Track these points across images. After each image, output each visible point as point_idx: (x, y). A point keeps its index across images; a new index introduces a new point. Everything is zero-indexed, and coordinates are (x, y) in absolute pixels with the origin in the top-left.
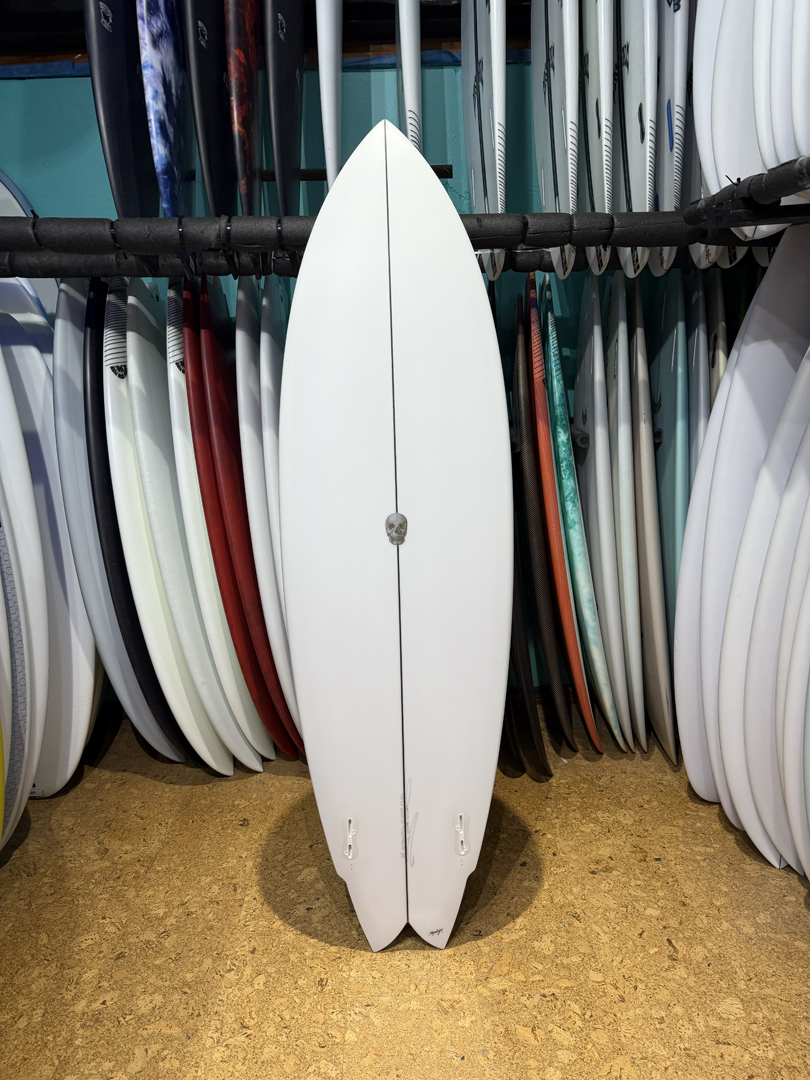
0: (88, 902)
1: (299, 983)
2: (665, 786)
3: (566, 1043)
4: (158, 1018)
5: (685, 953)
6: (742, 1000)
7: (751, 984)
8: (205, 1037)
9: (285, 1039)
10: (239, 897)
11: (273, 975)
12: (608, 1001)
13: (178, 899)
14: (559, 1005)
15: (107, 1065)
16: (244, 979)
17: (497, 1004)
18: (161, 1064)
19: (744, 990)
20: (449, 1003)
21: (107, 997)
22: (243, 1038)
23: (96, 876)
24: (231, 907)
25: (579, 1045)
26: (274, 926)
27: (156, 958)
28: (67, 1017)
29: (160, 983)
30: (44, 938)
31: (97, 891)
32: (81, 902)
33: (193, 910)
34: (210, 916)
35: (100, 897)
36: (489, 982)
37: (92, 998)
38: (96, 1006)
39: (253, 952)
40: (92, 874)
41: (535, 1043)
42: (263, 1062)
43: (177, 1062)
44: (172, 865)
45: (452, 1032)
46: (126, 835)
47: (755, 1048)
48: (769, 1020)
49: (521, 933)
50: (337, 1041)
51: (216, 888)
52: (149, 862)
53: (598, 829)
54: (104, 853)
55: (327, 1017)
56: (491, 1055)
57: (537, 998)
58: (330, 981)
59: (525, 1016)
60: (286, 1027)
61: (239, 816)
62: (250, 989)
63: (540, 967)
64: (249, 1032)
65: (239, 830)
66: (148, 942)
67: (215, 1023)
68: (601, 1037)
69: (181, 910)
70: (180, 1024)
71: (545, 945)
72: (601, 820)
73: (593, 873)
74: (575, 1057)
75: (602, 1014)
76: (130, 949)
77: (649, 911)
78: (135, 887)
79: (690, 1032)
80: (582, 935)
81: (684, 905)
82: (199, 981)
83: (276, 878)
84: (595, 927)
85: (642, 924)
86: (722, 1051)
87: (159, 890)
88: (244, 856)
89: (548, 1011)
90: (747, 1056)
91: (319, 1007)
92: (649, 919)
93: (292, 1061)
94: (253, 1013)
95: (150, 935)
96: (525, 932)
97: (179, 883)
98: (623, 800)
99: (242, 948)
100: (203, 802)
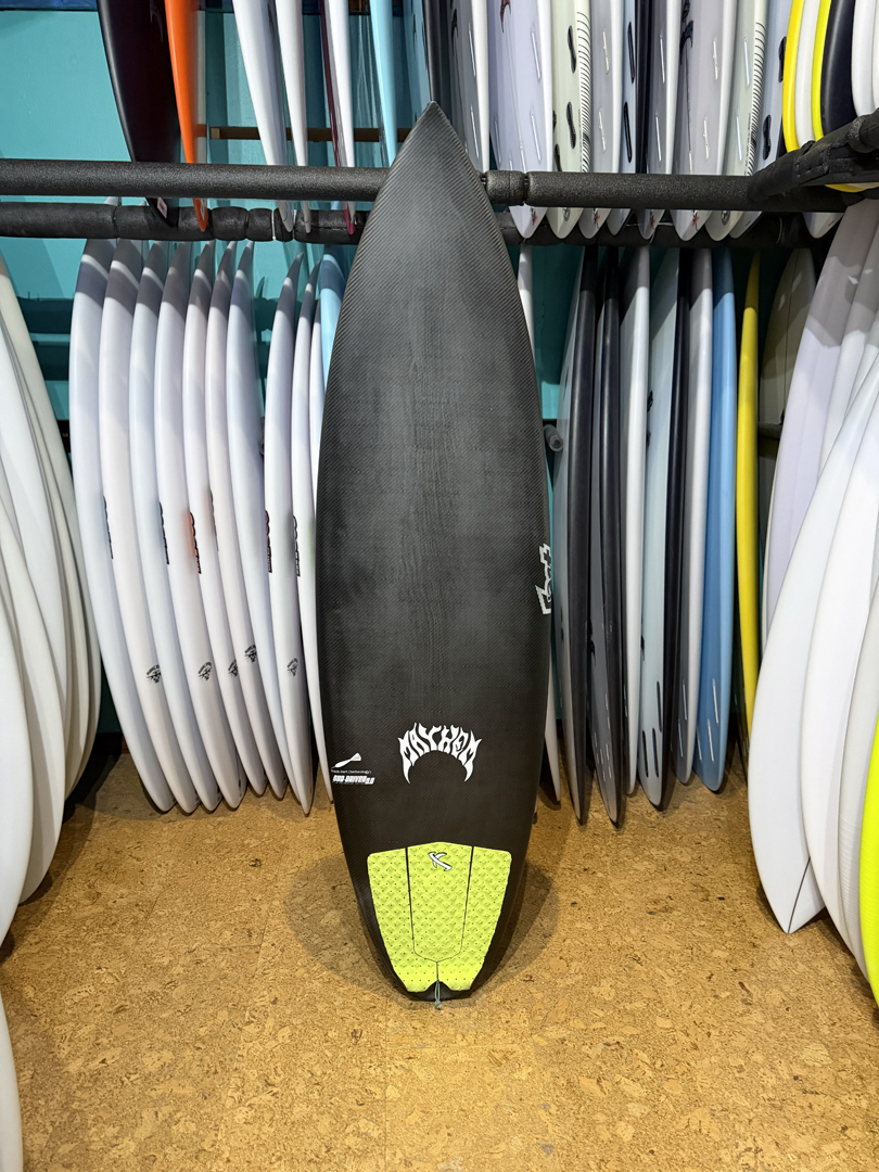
0: (80, 952)
1: (330, 1035)
2: (723, 822)
3: (636, 1095)
4: (168, 1077)
5: (760, 996)
6: (827, 1046)
7: (835, 1028)
8: (224, 1097)
9: (317, 1097)
10: (254, 943)
11: (299, 1027)
12: (679, 1049)
13: (185, 946)
14: (625, 1055)
15: (111, 1131)
16: (266, 1033)
17: (557, 1053)
18: (174, 1128)
19: (828, 1035)
20: (501, 1054)
21: (108, 1055)
22: (269, 1097)
23: (88, 922)
24: (247, 953)
25: (651, 1096)
26: (298, 974)
27: (163, 1011)
28: (61, 1078)
29: (168, 1038)
30: (29, 992)
31: (89, 939)
32: (72, 951)
33: (203, 958)
34: (223, 964)
35: (93, 945)
36: (545, 1031)
37: (90, 1057)
38: (95, 1065)
39: (274, 1002)
40: (83, 920)
41: (602, 1095)
42: (293, 1123)
43: (193, 1125)
44: (175, 909)
45: (508, 1086)
46: (120, 877)
47: (846, 1097)
48: (858, 1067)
49: (577, 978)
50: (377, 1097)
51: (227, 934)
52: (149, 907)
53: (653, 867)
54: (95, 897)
55: (363, 1072)
56: (553, 1109)
57: (601, 1046)
58: (364, 1032)
59: (587, 1065)
60: (318, 1084)
61: (250, 856)
62: (274, 1043)
63: (601, 1014)
64: (275, 1090)
65: (250, 871)
66: (152, 993)
67: (235, 1081)
68: (675, 1088)
69: (188, 959)
70: (195, 1083)
71: (605, 990)
72: (656, 857)
73: (651, 913)
74: (648, 1110)
75: (674, 1063)
76: (132, 1002)
77: (717, 953)
78: (134, 933)
79: (773, 1081)
80: (645, 979)
81: (755, 946)
82: (214, 1035)
83: (296, 922)
84: (658, 970)
85: (710, 967)
86: (810, 1101)
87: (162, 937)
88: (258, 899)
89: (613, 1060)
90: (838, 1106)
91: (354, 1061)
92: (717, 960)
93: (326, 1121)
94: (279, 1069)
95: (153, 986)
96: (581, 977)
97: (185, 929)
98: (678, 837)
99: (262, 998)
100: (208, 841)
